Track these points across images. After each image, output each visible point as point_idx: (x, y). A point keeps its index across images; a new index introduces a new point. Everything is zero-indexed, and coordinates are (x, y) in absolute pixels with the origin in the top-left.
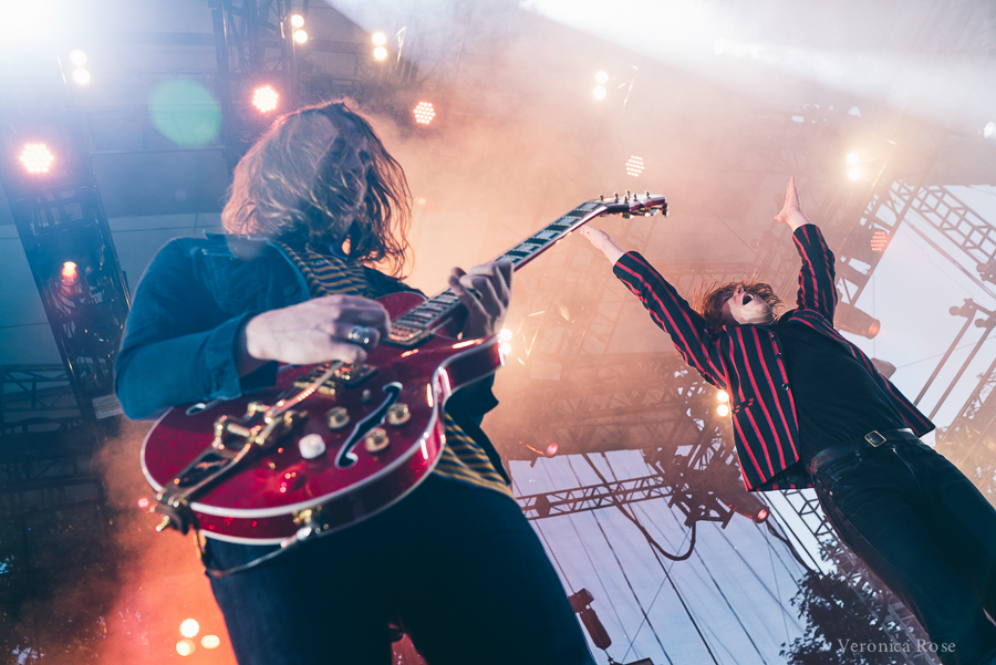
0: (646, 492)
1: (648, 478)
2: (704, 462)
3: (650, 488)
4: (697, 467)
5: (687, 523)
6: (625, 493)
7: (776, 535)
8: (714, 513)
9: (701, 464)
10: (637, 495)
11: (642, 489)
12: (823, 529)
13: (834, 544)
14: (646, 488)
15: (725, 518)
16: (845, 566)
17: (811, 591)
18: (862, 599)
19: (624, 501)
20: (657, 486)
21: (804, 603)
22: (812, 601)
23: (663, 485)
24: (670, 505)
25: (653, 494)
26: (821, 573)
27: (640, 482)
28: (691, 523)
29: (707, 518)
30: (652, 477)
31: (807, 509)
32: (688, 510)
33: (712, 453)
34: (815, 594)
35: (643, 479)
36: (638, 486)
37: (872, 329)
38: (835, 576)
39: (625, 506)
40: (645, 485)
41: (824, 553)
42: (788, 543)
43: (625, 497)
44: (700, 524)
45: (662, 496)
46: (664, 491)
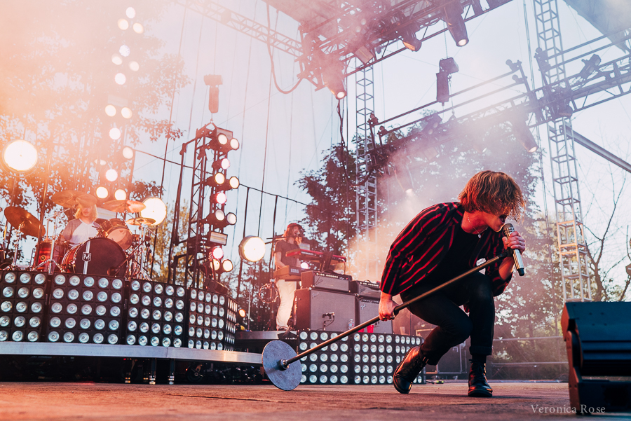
0: (287, 47)
1: (294, 40)
2: (329, 50)
3: (291, 47)
4: (323, 50)
5: (298, 76)
6: (276, 40)
7: (339, 113)
8: (315, 80)
9: (327, 50)
10: (281, 46)
11: (286, 44)
12: (363, 127)
13: (363, 138)
14: (288, 45)
15: (319, 87)
16: (361, 152)
17: (335, 153)
18: (357, 171)
19: (273, 44)
20: (296, 49)
21: (328, 156)
22: (332, 158)
23: (299, 50)
24: (296, 61)
25: (290, 51)
26: (347, 147)
27: (288, 40)
28: (301, 77)
29: (310, 80)
30: (296, 42)
31: (363, 112)
32: (304, 69)
33: (336, 49)
34: (337, 155)
35: (290, 39)
36: (285, 41)
37: (462, 42)
38: (352, 154)
39: (271, 47)
40: (289, 43)
41: (355, 139)
42: (342, 120)
43: (274, 42)
44: (305, 80)
45: (294, 55)
46: (297, 53)
